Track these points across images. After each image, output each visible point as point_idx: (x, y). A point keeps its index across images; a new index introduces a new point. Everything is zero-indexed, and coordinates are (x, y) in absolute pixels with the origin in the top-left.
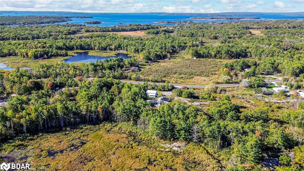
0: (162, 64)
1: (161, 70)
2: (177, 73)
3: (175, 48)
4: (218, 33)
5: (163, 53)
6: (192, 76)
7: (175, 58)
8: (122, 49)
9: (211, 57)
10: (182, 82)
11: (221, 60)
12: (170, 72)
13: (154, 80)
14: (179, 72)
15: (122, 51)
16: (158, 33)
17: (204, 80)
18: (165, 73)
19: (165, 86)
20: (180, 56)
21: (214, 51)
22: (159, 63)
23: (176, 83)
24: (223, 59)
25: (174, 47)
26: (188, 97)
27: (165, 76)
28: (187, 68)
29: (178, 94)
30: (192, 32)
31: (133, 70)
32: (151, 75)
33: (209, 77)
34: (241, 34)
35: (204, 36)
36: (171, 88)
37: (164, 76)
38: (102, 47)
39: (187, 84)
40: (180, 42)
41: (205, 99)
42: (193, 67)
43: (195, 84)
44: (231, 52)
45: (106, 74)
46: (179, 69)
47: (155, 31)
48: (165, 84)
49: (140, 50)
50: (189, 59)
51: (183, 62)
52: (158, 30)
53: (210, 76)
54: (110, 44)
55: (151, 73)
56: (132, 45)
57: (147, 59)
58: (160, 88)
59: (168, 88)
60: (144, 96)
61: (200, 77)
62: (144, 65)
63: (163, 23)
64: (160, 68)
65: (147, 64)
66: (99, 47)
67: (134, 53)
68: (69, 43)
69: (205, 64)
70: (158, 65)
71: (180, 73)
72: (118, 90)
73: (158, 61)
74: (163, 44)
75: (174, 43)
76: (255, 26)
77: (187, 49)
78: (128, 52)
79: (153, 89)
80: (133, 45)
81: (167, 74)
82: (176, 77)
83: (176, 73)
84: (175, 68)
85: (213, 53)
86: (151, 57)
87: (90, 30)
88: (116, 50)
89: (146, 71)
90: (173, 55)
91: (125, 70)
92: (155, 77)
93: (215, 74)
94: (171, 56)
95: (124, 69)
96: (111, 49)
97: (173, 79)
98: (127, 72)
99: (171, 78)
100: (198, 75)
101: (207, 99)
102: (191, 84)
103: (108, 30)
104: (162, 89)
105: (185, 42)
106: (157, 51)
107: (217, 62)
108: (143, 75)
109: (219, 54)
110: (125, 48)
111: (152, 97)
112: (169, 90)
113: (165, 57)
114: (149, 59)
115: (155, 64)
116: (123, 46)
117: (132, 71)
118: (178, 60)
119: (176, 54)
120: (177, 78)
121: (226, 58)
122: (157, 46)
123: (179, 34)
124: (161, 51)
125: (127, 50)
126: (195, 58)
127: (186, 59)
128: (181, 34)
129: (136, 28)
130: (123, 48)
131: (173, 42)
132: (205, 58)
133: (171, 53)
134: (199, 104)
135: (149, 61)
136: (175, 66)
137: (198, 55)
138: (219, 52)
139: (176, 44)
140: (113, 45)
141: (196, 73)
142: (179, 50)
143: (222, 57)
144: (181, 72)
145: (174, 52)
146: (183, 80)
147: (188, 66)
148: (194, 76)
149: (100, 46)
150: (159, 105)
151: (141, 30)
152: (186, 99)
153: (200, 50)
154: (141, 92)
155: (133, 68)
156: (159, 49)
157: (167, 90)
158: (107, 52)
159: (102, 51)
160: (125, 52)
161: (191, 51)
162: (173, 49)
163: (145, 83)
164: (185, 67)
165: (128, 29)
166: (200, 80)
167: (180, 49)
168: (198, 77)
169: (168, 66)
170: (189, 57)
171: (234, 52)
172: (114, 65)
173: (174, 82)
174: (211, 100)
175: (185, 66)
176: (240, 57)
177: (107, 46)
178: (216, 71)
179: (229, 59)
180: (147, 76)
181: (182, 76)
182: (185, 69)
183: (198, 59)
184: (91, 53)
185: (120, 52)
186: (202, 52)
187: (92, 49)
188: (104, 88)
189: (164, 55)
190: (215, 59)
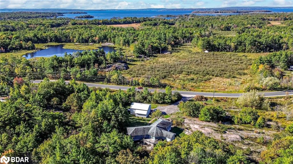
0: (160, 59)
1: (158, 68)
2: (184, 73)
3: (178, 39)
4: (231, 24)
5: (162, 45)
6: (207, 77)
7: (178, 52)
8: (108, 41)
9: (229, 49)
10: (192, 86)
11: (246, 54)
12: (172, 71)
13: (146, 83)
14: (186, 70)
15: (109, 43)
16: (157, 25)
17: (230, 84)
18: (165, 73)
19: (165, 95)
20: (184, 49)
21: (234, 42)
22: (157, 58)
23: (184, 88)
24: (248, 52)
25: (176, 38)
26: (213, 120)
27: (165, 77)
28: (198, 65)
29: (190, 113)
30: (198, 23)
31: (117, 68)
32: (143, 75)
33: (236, 79)
34: (260, 24)
35: (213, 26)
36: (176, 98)
37: (163, 77)
38: (83, 38)
39: (202, 91)
40: (184, 32)
41: (245, 123)
42: (207, 63)
43: (217, 90)
44: (258, 43)
45: (71, 73)
46: (185, 67)
47: (153, 22)
48: (165, 91)
49: (131, 41)
50: (199, 53)
51: (190, 57)
52: (156, 22)
53: (237, 76)
54: (93, 35)
55: (143, 72)
56: (121, 36)
57: (138, 52)
58: (157, 99)
59: (171, 99)
60: (121, 119)
61: (222, 78)
62: (134, 61)
63: (162, 17)
64: (158, 65)
65: (139, 59)
66: (78, 39)
67: (124, 45)
68: (42, 34)
69: (222, 59)
70: (154, 61)
71: (188, 72)
72: (77, 103)
73: (155, 55)
74: (162, 33)
75: (176, 34)
76: (272, 18)
77: (195, 40)
78: (116, 45)
79: (144, 100)
80: (123, 36)
81: (168, 74)
82: (182, 78)
83: (182, 72)
84: (180, 65)
85: (232, 45)
86: (146, 51)
87: (78, 23)
88: (101, 43)
89: (136, 69)
90: (176, 48)
91: (105, 68)
92: (148, 78)
93: (244, 74)
94: (173, 49)
95: (103, 66)
96: (94, 42)
97: (178, 81)
98: (107, 70)
99: (175, 80)
100: (217, 76)
101: (250, 123)
102: (209, 90)
103: (98, 23)
104: (160, 100)
105: (191, 32)
106: (153, 43)
107: (239, 56)
108: (132, 74)
109: (241, 45)
110: (112, 39)
111: (140, 117)
112: (173, 102)
113: (164, 50)
114: (141, 53)
115: (151, 59)
116: (110, 38)
117: (115, 68)
118: (183, 54)
119: (180, 47)
120: (184, 81)
121: (252, 51)
122: (154, 36)
123: (181, 25)
124: (158, 42)
125: (114, 42)
126: (206, 51)
127: (194, 53)
128: (184, 25)
129: (131, 21)
130: (109, 39)
131: (175, 32)
132: (221, 51)
133: (173, 45)
134: (238, 137)
135: (141, 55)
136: (180, 62)
137: (211, 47)
138: (241, 42)
139: (180, 34)
140: (97, 36)
141: (213, 71)
142: (183, 42)
143: (245, 49)
144: (190, 71)
145: (176, 44)
146: (194, 84)
147: (199, 61)
148: (211, 77)
149: (81, 38)
150: (153, 140)
151: (136, 22)
152: (208, 124)
153: (213, 41)
154: (117, 110)
155: (117, 65)
156: (157, 39)
157: (169, 102)
158: (88, 45)
159: (82, 44)
160: (112, 45)
161: (200, 42)
162: (175, 40)
163: (130, 89)
164: (194, 63)
165: (121, 21)
166: (223, 83)
167: (185, 41)
168: (218, 78)
169: (170, 62)
170: (198, 51)
171: (263, 43)
172: (89, 59)
173: (180, 87)
174: (259, 125)
175: (195, 61)
176: (272, 50)
177: (89, 37)
178: (244, 69)
179: (257, 53)
180: (137, 77)
181: (192, 76)
182: (195, 65)
183: (212, 53)
184: (67, 46)
185: (105, 45)
186: (216, 43)
187: (70, 41)
188: (54, 98)
189: (163, 47)
190: (235, 52)
